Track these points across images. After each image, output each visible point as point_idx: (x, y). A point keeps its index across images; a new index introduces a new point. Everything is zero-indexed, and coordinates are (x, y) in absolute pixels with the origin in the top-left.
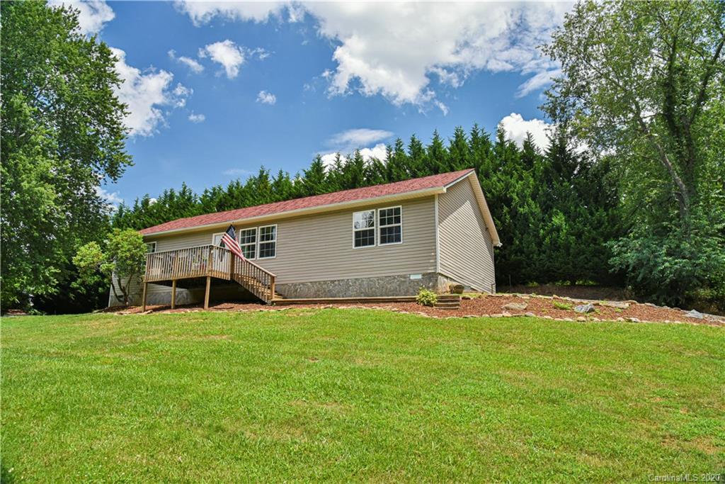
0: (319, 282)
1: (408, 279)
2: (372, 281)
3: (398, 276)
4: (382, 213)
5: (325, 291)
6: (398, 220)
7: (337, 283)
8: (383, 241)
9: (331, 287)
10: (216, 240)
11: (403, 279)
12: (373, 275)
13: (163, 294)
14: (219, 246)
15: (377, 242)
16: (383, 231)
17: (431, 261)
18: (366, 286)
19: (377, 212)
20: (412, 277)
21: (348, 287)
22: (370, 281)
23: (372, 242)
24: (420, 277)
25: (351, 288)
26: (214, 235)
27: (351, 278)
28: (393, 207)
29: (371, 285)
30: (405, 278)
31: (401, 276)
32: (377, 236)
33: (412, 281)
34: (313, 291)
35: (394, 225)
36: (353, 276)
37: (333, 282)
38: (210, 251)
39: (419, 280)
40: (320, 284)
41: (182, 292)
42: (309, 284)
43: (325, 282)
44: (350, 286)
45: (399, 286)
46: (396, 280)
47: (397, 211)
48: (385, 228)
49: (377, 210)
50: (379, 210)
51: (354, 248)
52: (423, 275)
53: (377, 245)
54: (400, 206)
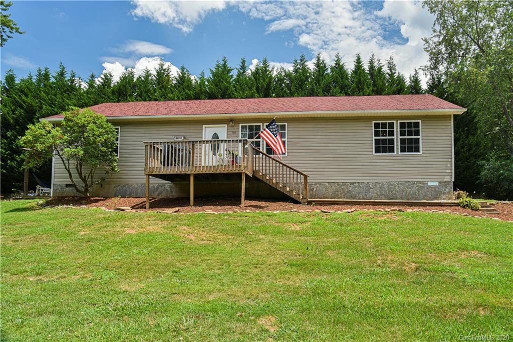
0: (338, 184)
1: (426, 185)
2: (392, 185)
3: (417, 182)
4: (402, 125)
5: (344, 192)
6: (417, 133)
7: (357, 184)
8: (403, 150)
9: (351, 188)
10: (208, 132)
11: (422, 185)
12: (394, 180)
13: (136, 186)
14: (211, 139)
15: (397, 151)
16: (402, 141)
17: (447, 171)
18: (387, 189)
19: (397, 123)
20: (430, 184)
21: (369, 189)
22: (391, 185)
23: (392, 150)
24: (436, 184)
25: (371, 190)
26: (204, 126)
27: (372, 181)
28: (413, 121)
29: (391, 188)
30: (423, 184)
31: (420, 183)
32: (397, 145)
33: (430, 187)
34: (331, 191)
35: (413, 137)
36: (372, 180)
37: (353, 183)
38: (244, 146)
39: (436, 186)
40: (338, 185)
41: (164, 185)
42: (327, 184)
43: (344, 184)
44: (371, 188)
45: (418, 190)
46: (415, 186)
47: (417, 125)
48: (405, 139)
49: (397, 121)
50: (399, 121)
51: (374, 154)
52: (440, 183)
53: (397, 154)
54: (420, 121)
